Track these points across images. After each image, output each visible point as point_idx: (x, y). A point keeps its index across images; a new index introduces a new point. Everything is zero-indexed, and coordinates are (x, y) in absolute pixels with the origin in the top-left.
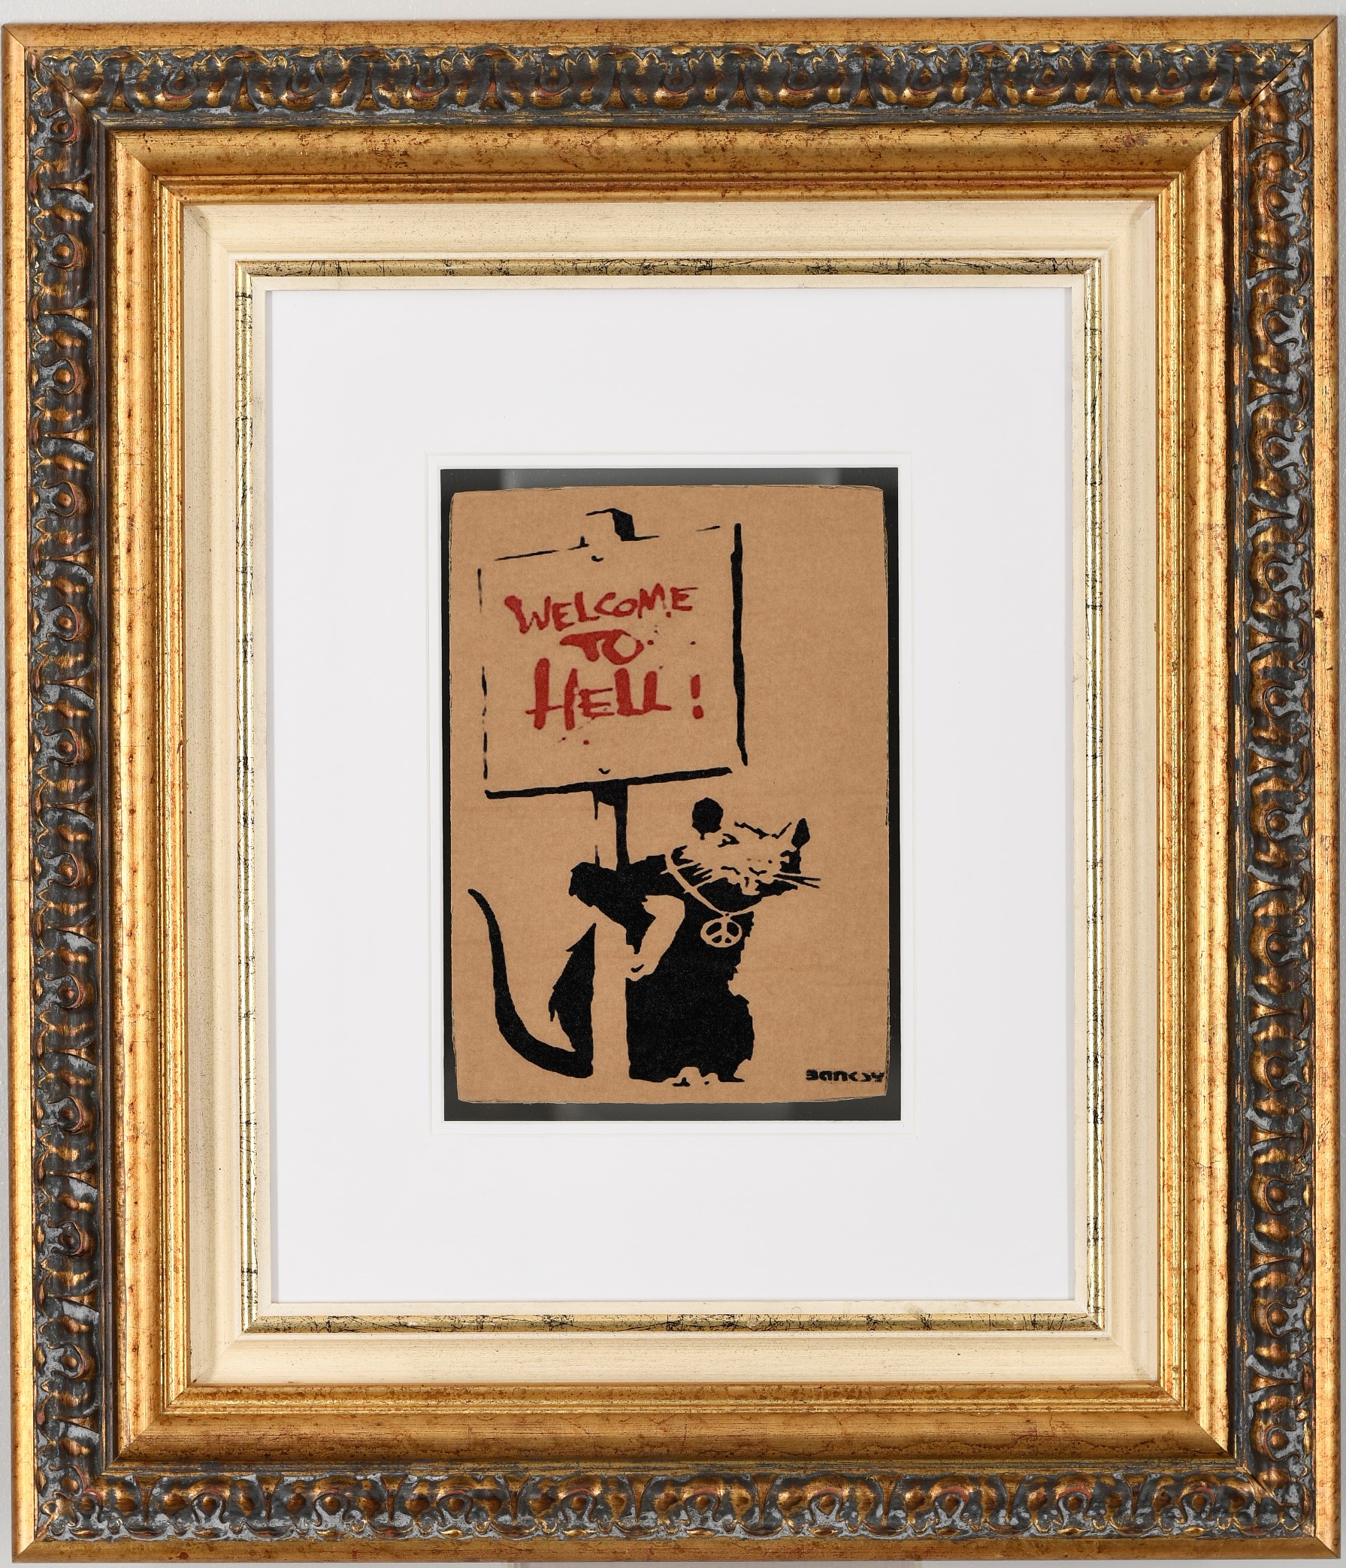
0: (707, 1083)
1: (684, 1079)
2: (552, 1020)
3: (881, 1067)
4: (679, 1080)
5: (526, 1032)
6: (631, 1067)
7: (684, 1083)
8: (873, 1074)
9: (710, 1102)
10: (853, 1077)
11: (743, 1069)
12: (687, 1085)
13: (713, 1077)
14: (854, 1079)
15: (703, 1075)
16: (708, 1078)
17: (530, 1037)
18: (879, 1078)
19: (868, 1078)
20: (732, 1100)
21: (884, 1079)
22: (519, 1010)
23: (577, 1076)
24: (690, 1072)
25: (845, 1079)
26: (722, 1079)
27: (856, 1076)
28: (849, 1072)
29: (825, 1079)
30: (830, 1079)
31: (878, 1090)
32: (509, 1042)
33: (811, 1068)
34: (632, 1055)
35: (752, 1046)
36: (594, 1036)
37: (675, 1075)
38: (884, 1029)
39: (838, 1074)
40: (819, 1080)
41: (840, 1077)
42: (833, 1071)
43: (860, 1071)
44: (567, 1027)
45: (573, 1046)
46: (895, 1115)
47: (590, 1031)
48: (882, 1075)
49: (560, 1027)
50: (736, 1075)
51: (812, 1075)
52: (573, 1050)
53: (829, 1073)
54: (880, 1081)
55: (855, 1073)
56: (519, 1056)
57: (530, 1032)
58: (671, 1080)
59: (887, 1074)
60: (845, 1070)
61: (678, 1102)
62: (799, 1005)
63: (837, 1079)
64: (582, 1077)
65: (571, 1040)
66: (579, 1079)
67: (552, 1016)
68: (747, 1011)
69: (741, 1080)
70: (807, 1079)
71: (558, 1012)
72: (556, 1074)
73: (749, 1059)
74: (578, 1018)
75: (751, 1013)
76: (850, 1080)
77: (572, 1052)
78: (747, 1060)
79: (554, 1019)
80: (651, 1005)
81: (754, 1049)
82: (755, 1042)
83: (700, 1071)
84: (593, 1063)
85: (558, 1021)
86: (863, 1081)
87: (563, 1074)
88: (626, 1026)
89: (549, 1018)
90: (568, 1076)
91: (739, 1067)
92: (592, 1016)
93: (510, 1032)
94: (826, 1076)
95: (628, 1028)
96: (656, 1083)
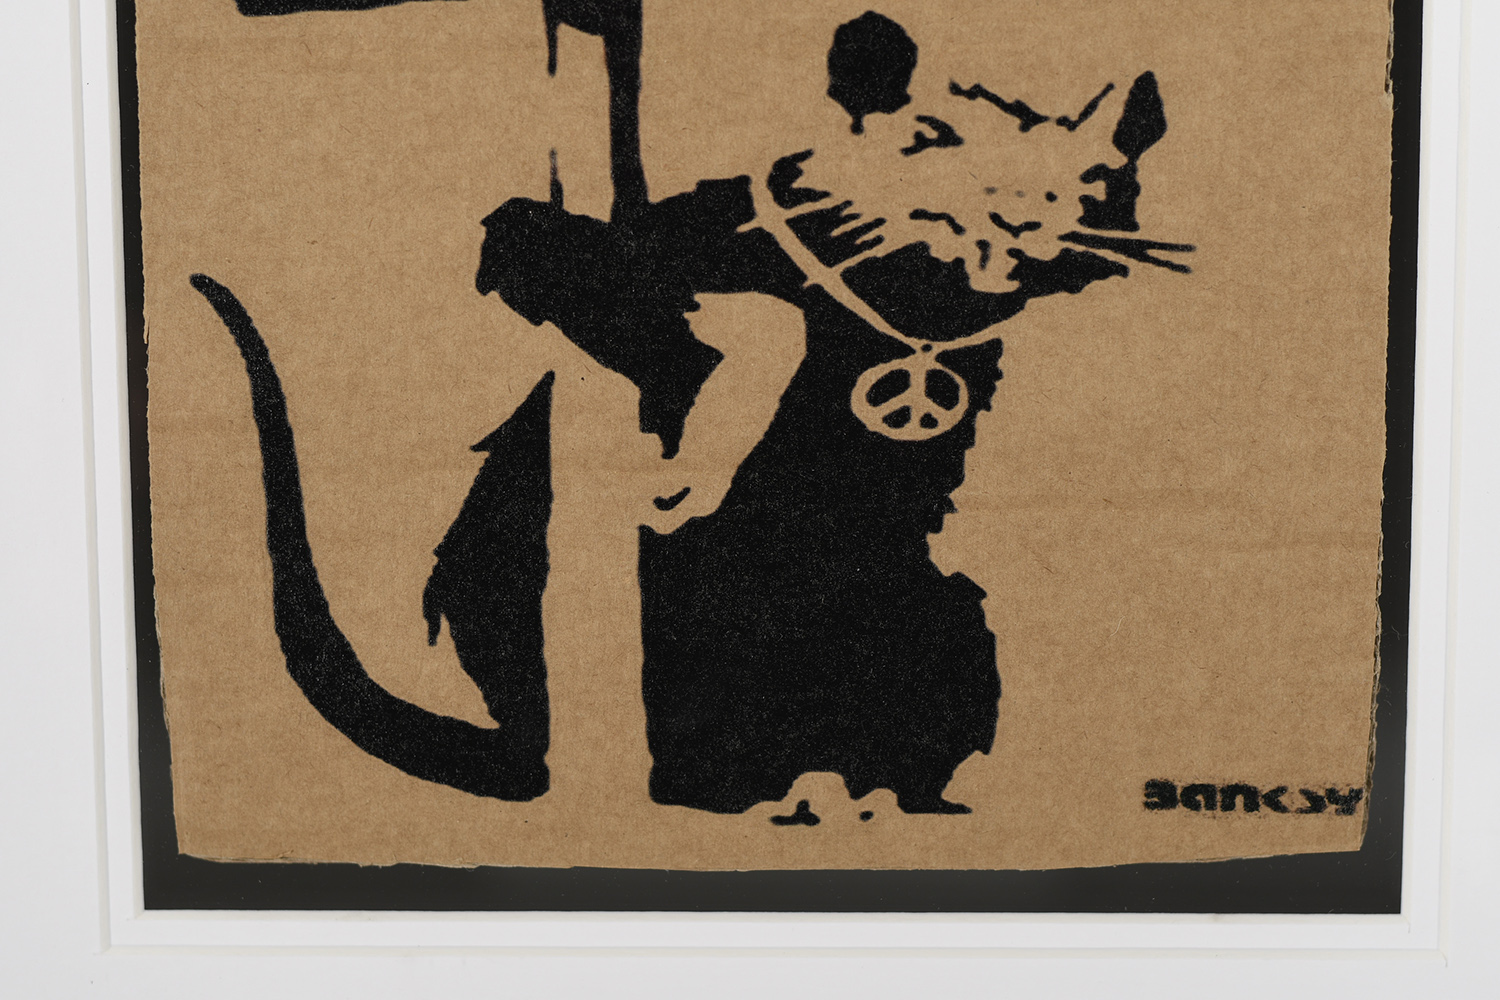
0: (866, 816)
1: (803, 806)
2: (432, 641)
3: (1352, 772)
4: (788, 806)
5: (361, 674)
6: (654, 771)
7: (804, 815)
8: (1332, 794)
9: (874, 867)
10: (1274, 800)
11: (968, 779)
12: (812, 820)
13: (882, 800)
14: (1279, 808)
15: (857, 793)
16: (869, 801)
17: (374, 687)
18: (1346, 803)
19: (1316, 804)
20: (938, 863)
21: (1361, 807)
22: (341, 613)
23: (505, 796)
24: (819, 787)
25: (1251, 806)
26: (908, 805)
27: (1284, 799)
28: (1265, 788)
29: (1195, 807)
30: (1210, 806)
31: (1343, 834)
32: (317, 701)
33: (1158, 775)
34: (657, 739)
35: (993, 714)
36: (551, 685)
37: (778, 794)
38: (1366, 669)
39: (1231, 791)
40: (1181, 809)
41: (1239, 800)
42: (1219, 783)
43: (1295, 783)
44: (476, 661)
45: (494, 713)
46: (1384, 899)
47: (541, 673)
48: (1356, 795)
49: (455, 661)
50: (949, 794)
51: (1161, 795)
52: (491, 724)
53: (1208, 790)
54: (1348, 810)
55: (1281, 790)
56: (341, 740)
57: (373, 673)
58: (767, 809)
59: (1365, 795)
60: (1251, 782)
61: (785, 867)
62: (1127, 600)
63: (1228, 806)
64: (520, 798)
65: (486, 698)
66: (509, 804)
67: (434, 631)
68: (981, 617)
69: (961, 809)
70: (1147, 805)
71: (451, 620)
72: (446, 789)
73: (986, 751)
74: (507, 635)
75: (990, 625)
76: (1264, 809)
77: (488, 731)
78: (977, 754)
79: (439, 638)
80: (709, 601)
81: (999, 725)
82: (1001, 704)
83: (848, 784)
84: (550, 759)
85: (452, 645)
86: (1302, 811)
87: (466, 789)
88: (640, 659)
89: (426, 636)
90: (480, 793)
91: (956, 773)
92: (545, 632)
93: (319, 674)
94: (1200, 798)
95: (646, 665)
96: (726, 815)
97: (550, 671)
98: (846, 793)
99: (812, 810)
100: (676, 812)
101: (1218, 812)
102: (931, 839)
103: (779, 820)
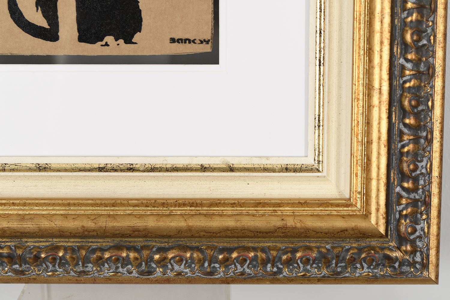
0: (118, 45)
1: (106, 43)
2: (37, 11)
3: (208, 36)
4: (103, 43)
5: (24, 18)
6: (79, 36)
7: (107, 44)
8: (204, 40)
9: (120, 55)
10: (194, 41)
11: (137, 37)
12: (108, 45)
13: (121, 41)
14: (195, 43)
15: (116, 40)
16: (119, 42)
17: (26, 20)
18: (207, 42)
19: (202, 42)
20: (132, 54)
21: (210, 43)
22: (20, 6)
23: (51, 41)
24: (109, 39)
25: (190, 43)
26: (126, 42)
27: (196, 41)
28: (192, 39)
29: (179, 43)
30: (182, 43)
31: (207, 48)
32: (16, 23)
33: (172, 37)
34: (79, 30)
35: (141, 25)
36: (59, 20)
37: (102, 40)
38: (210, 17)
39: (186, 40)
40: (176, 43)
41: (187, 41)
42: (183, 38)
43: (197, 38)
44: (46, 15)
45: (49, 25)
46: (216, 61)
47: (57, 17)
48: (209, 40)
49: (41, 15)
50: (133, 40)
51: (173, 40)
52: (48, 27)
53: (181, 40)
54: (208, 43)
55: (195, 40)
56: (21, 30)
57: (26, 17)
58: (100, 43)
59: (211, 41)
60: (189, 38)
61: (103, 55)
62: (166, 3)
63: (185, 43)
64: (54, 41)
65: (47, 22)
66: (52, 42)
67: (37, 9)
68: (139, 7)
69: (136, 43)
70: (170, 42)
71: (41, 7)
72: (40, 40)
73: (140, 32)
74: (51, 10)
75: (140, 8)
76: (192, 43)
77: (48, 29)
78: (139, 33)
79: (38, 11)
80: (88, 3)
81: (142, 27)
82: (143, 23)
83: (115, 38)
84: (59, 34)
85: (41, 12)
86: (199, 44)
87: (44, 40)
88: (76, 15)
89: (36, 10)
90: (46, 40)
91: (135, 36)
92: (58, 9)
93: (16, 18)
94: (180, 41)
95: (77, 16)
96: (92, 44)
97: (59, 17)
98: (114, 40)
99: (108, 43)
100: (83, 44)
101: (183, 44)
102: (130, 49)
103: (102, 45)
